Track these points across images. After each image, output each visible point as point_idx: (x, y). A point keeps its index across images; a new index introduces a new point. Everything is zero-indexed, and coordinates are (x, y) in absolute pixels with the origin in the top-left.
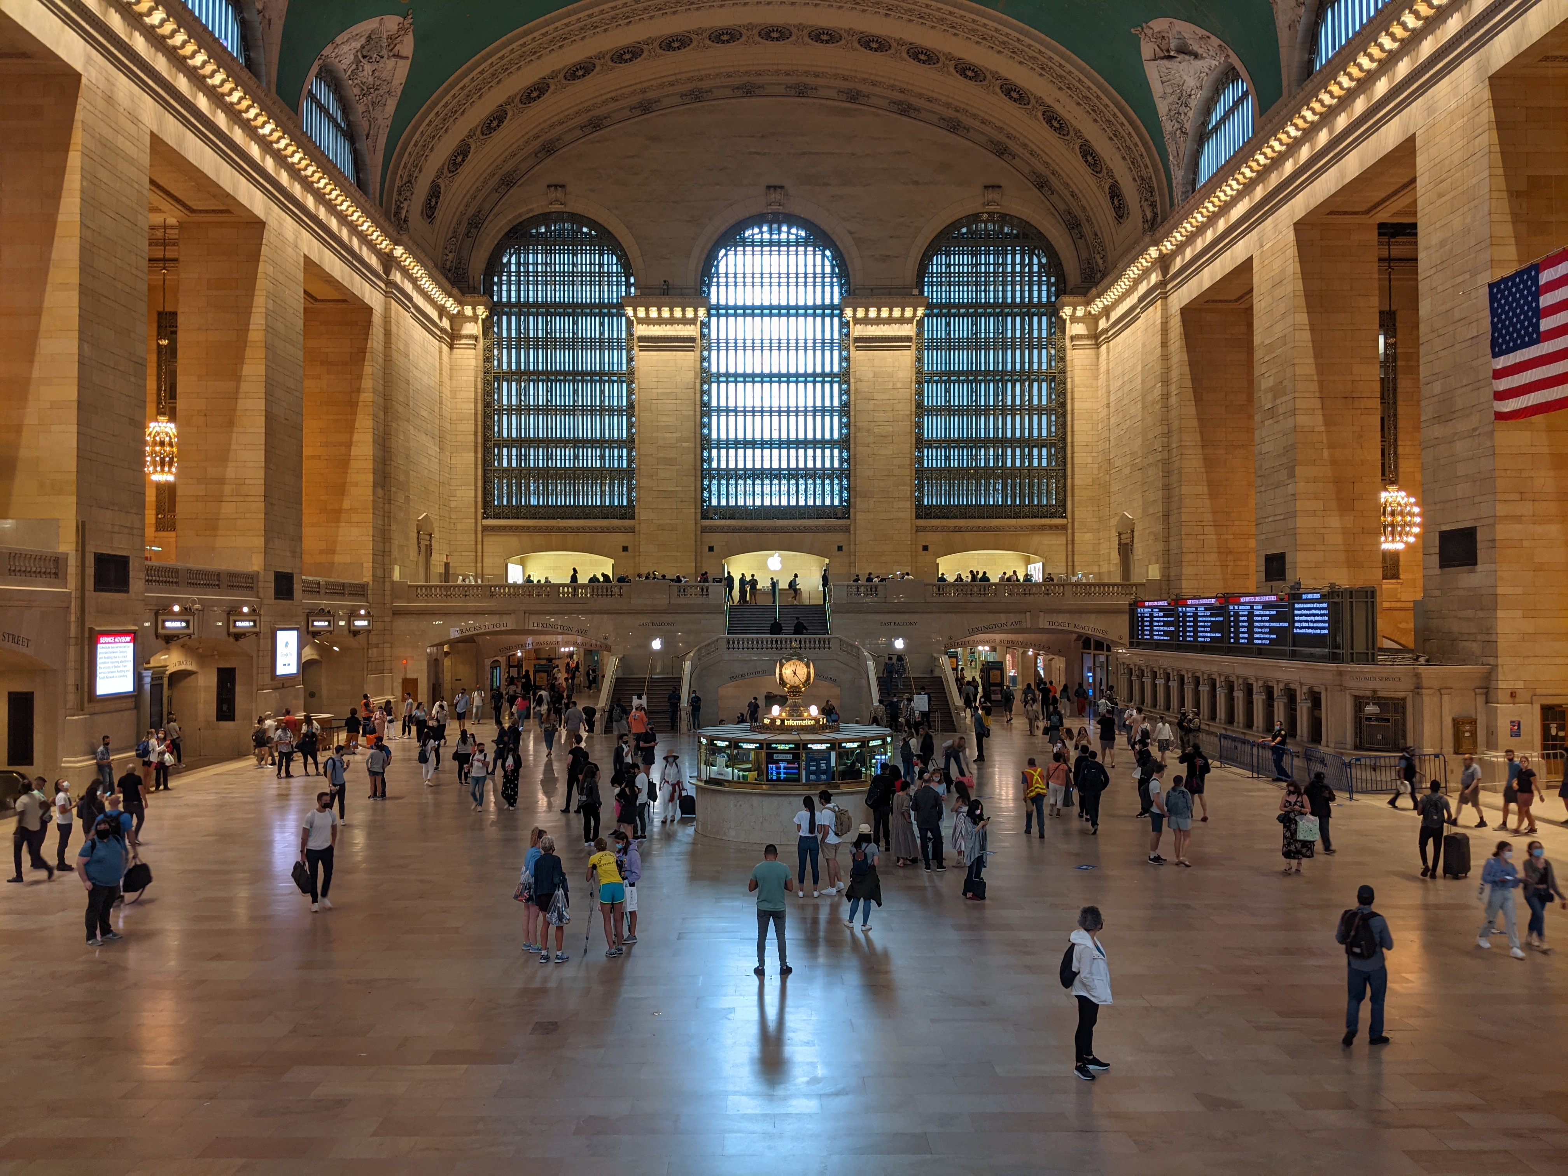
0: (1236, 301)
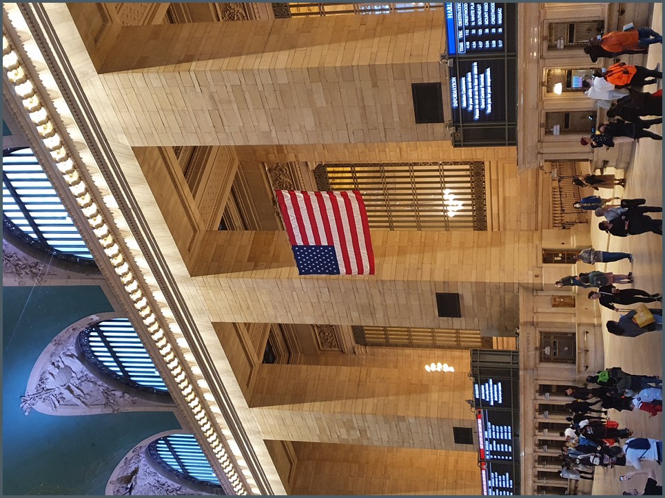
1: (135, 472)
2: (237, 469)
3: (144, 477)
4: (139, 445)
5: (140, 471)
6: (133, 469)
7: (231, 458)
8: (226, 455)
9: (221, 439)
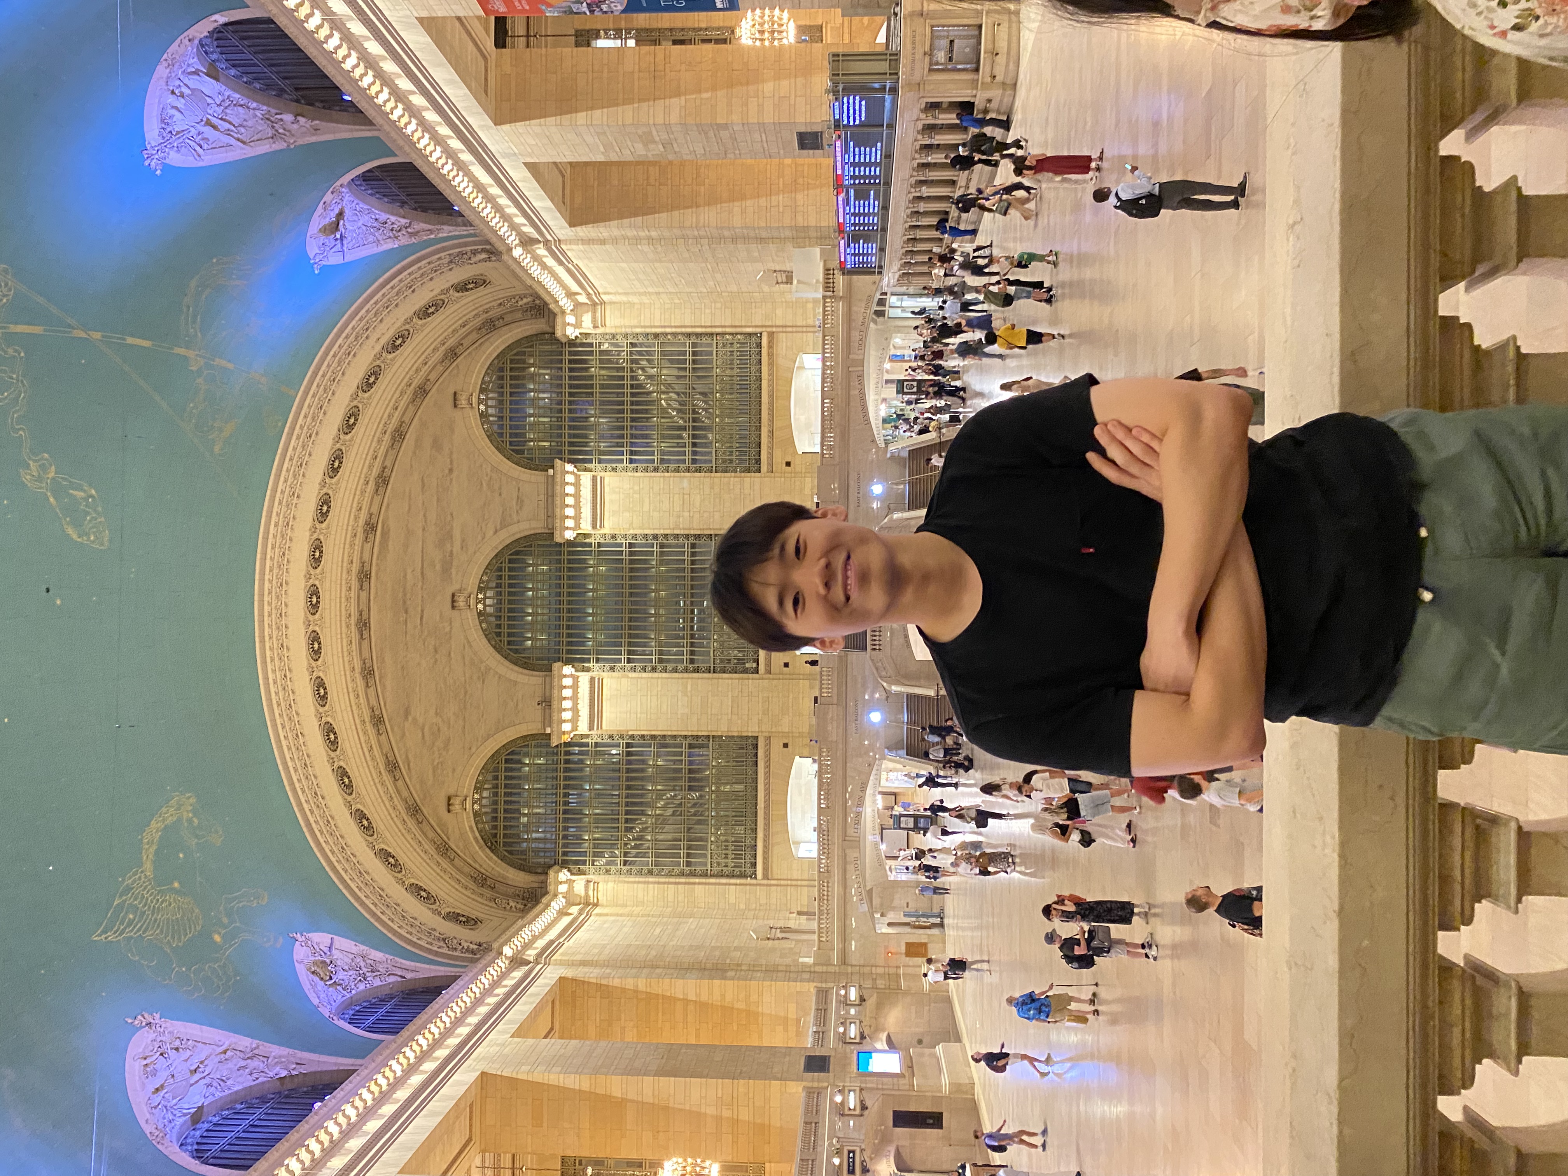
0: (563, 176)
1: (341, 215)
2: (489, 199)
3: (355, 218)
4: (338, 183)
5: (348, 213)
6: (337, 211)
7: (480, 187)
8: (471, 185)
9: (460, 166)
